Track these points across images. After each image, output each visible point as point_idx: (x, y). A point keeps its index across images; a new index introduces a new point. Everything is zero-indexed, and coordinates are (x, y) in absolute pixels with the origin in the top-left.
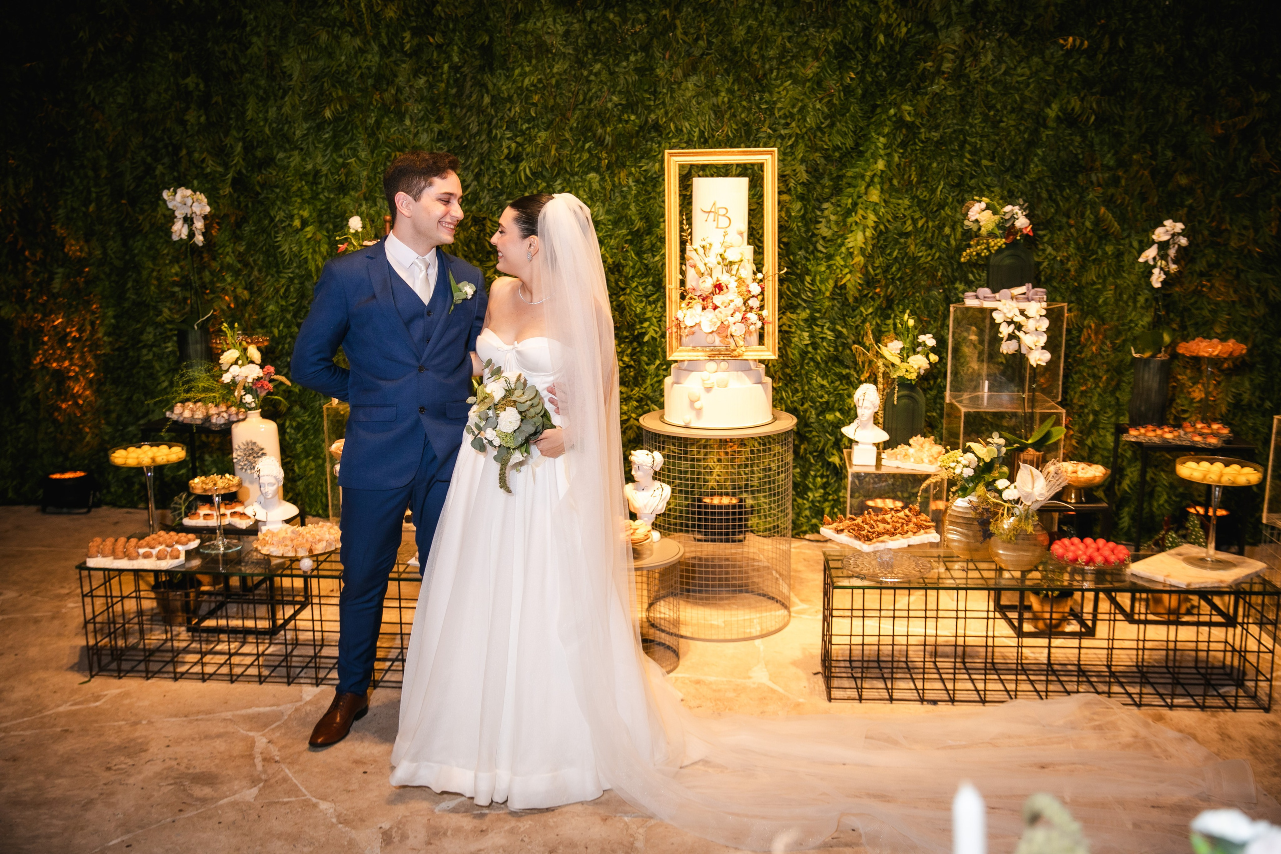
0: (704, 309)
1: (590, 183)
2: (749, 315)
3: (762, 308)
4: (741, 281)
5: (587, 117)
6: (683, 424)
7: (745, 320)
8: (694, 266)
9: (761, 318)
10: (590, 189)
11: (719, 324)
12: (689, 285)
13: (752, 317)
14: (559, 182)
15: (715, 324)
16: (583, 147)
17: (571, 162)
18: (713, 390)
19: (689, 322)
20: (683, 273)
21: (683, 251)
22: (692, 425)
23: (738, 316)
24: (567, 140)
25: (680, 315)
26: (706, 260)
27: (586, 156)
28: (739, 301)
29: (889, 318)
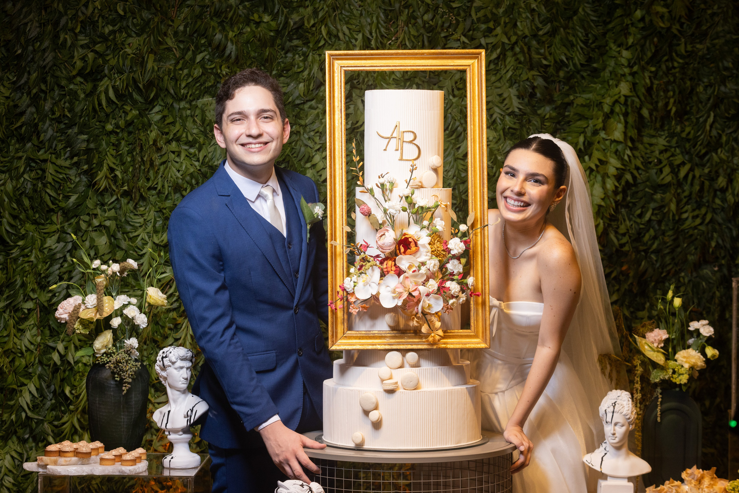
0: (383, 275)
1: (203, 112)
2: (448, 284)
3: (466, 274)
4: (436, 236)
5: (200, 16)
6: (352, 445)
7: (441, 290)
8: (368, 214)
9: (464, 288)
10: (203, 121)
11: (405, 295)
12: (359, 240)
13: (453, 287)
14: (157, 109)
15: (400, 295)
16: (193, 59)
17: (175, 79)
18: (397, 394)
19: (362, 294)
20: (351, 224)
21: (350, 194)
22: (366, 446)
23: (433, 285)
24: (169, 49)
25: (348, 284)
26: (386, 205)
27: (197, 72)
28: (433, 264)
29: (643, 309)
